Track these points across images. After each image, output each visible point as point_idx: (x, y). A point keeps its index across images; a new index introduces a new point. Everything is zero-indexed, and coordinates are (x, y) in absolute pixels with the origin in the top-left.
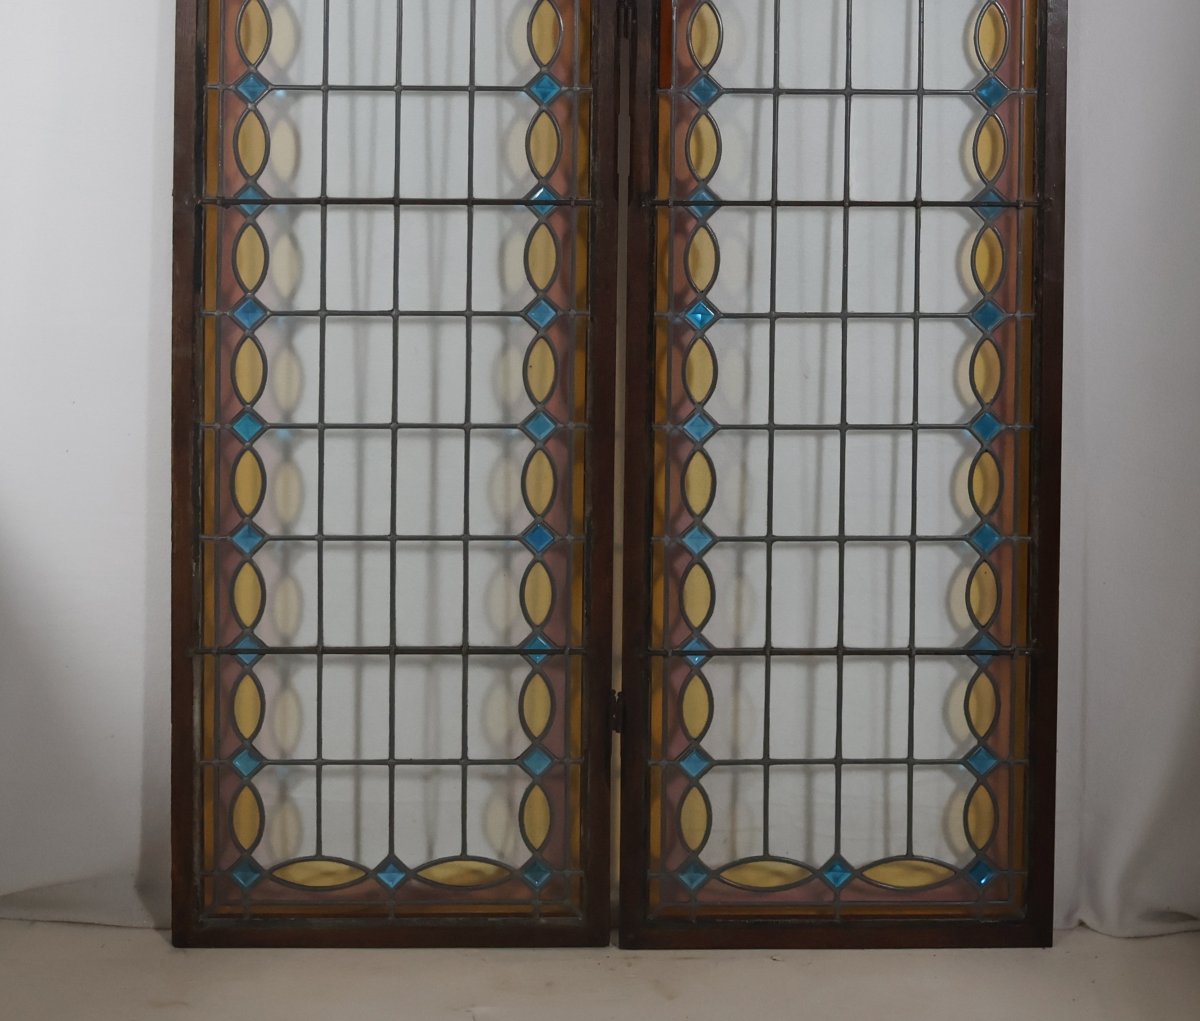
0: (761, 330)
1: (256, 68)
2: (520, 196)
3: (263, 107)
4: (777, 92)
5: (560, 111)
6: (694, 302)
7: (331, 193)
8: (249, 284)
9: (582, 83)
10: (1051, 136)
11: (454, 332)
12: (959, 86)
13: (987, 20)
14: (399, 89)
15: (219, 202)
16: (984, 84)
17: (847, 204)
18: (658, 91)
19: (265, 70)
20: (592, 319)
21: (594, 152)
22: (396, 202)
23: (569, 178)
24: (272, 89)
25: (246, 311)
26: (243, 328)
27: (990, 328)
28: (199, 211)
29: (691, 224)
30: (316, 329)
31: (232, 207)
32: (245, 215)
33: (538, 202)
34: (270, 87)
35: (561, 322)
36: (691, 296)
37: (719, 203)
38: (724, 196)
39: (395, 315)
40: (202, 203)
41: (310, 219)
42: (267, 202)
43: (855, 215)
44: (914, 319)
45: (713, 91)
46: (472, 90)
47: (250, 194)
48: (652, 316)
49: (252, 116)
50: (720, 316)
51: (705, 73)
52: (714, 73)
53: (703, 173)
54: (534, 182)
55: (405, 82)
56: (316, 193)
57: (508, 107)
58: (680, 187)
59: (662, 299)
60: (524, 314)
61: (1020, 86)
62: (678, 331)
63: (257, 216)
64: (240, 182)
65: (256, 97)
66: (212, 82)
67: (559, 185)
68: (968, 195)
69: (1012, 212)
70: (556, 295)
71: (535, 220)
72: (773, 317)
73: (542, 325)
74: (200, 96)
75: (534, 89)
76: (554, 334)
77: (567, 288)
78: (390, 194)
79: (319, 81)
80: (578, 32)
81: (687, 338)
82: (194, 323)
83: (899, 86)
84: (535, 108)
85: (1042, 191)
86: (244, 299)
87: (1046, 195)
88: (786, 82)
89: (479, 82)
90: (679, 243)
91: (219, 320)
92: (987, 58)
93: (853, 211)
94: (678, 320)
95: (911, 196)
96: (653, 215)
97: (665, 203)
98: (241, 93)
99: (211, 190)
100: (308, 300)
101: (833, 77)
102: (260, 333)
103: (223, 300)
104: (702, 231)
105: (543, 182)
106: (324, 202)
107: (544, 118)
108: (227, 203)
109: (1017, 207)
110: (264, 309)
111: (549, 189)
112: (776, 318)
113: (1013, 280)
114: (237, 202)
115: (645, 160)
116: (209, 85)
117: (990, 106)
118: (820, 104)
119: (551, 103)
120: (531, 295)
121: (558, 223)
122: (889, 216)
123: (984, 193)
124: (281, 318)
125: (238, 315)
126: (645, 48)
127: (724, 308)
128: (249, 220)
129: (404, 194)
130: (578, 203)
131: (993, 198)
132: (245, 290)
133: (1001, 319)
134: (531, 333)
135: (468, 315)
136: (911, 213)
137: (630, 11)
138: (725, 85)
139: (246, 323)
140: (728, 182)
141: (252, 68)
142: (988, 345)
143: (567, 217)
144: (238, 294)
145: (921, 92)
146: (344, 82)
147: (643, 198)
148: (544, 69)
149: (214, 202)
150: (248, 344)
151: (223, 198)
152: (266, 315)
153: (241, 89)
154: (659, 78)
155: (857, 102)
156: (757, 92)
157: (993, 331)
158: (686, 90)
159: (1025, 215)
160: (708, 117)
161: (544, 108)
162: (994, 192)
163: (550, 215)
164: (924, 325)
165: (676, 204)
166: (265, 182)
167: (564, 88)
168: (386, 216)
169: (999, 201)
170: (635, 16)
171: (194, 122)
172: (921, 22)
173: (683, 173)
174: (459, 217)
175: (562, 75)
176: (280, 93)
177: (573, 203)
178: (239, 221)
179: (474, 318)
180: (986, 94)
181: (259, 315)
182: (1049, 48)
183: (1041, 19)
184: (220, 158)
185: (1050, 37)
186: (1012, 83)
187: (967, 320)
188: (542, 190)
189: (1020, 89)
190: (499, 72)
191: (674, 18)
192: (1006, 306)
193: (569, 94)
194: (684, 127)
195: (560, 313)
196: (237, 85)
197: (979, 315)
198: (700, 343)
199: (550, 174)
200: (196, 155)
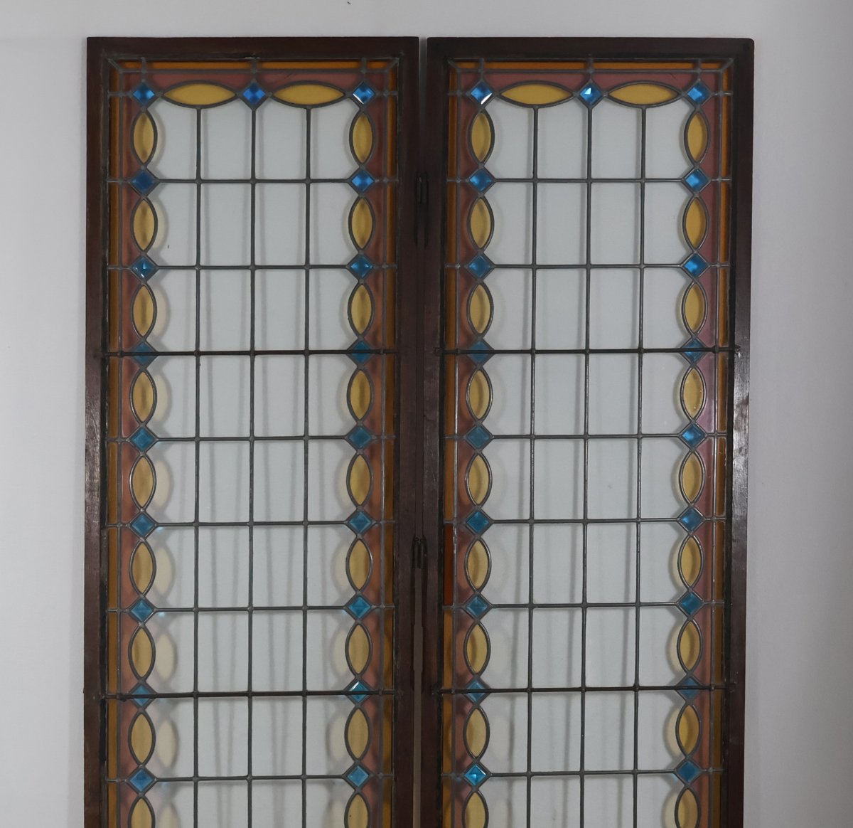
0: (520, 786)
1: (145, 596)
2: (342, 688)
3: (150, 625)
4: (531, 606)
5: (371, 624)
6: (471, 765)
7: (201, 689)
8: (141, 759)
9: (386, 602)
10: (734, 636)
11: (294, 791)
12: (665, 599)
13: (687, 550)
14: (251, 610)
15: (118, 697)
16: (685, 598)
17: (583, 689)
18: (443, 607)
19: (151, 597)
20: (395, 779)
21: (396, 653)
22: (250, 694)
23: (378, 675)
24: (157, 611)
25: (138, 779)
26: (137, 791)
27: (690, 781)
28: (103, 703)
29: (468, 707)
30: (192, 790)
31: (128, 701)
32: (137, 706)
33: (354, 693)
34: (155, 610)
35: (372, 782)
36: (468, 761)
37: (488, 691)
38: (493, 685)
39: (249, 779)
40: (105, 698)
41: (186, 707)
42: (153, 696)
43: (590, 697)
44: (634, 774)
45: (484, 607)
46: (305, 609)
47: (141, 691)
48: (440, 777)
49: (142, 632)
50: (490, 775)
51: (478, 593)
52: (485, 593)
53: (477, 669)
54: (352, 677)
55: (255, 605)
56: (190, 689)
57: (332, 621)
58: (460, 679)
59: (447, 765)
60: (345, 777)
61: (712, 599)
62: (458, 788)
63: (146, 707)
64: (134, 682)
65: (145, 618)
66: (112, 608)
67: (370, 679)
68: (674, 680)
69: (706, 693)
70: (368, 762)
71: (352, 706)
72: (529, 775)
73: (358, 785)
74: (104, 617)
75: (351, 608)
76: (368, 792)
77: (376, 757)
78: (245, 689)
79: (191, 605)
80: (383, 564)
81: (465, 793)
82: (100, 787)
83: (621, 601)
84: (352, 622)
85: (728, 678)
86: (137, 769)
87: (731, 680)
88: (538, 599)
89: (310, 603)
90: (459, 721)
91: (119, 785)
92: (687, 578)
93: (588, 696)
94: (459, 779)
95: (631, 683)
96: (440, 701)
97: (449, 691)
98: (133, 615)
99: (112, 689)
100: (185, 770)
101: (572, 595)
102: (149, 795)
103: (122, 770)
104: (477, 712)
105: (359, 677)
106: (196, 695)
107: (359, 630)
108: (124, 698)
109: (710, 689)
110: (152, 777)
111: (363, 682)
112: (531, 776)
113: (706, 743)
114: (130, 697)
115: (434, 659)
116: (110, 609)
117: (689, 614)
118: (562, 615)
119: (363, 618)
120: (350, 762)
121: (370, 708)
122: (614, 698)
123: (685, 679)
124: (164, 783)
125: (133, 781)
126: (433, 575)
127: (492, 769)
128: (141, 710)
129: (255, 689)
130: (384, 693)
131: (691, 683)
132: (138, 763)
133: (697, 773)
134: (350, 791)
135: (304, 778)
136: (630, 696)
137: (422, 548)
138: (493, 601)
139: (139, 787)
140: (495, 675)
141: (142, 596)
142: (688, 794)
143: (376, 703)
144: (133, 766)
145: (638, 605)
146: (209, 606)
147: (433, 688)
148: (359, 592)
149: (114, 697)
150: (141, 803)
151: (121, 694)
152: (153, 781)
153: (133, 611)
154: (444, 596)
155: (591, 613)
156: (516, 607)
157: (692, 782)
158: (464, 607)
159: (716, 695)
160: (480, 626)
161: (359, 621)
162: (692, 678)
163: (364, 702)
164: (640, 780)
165: (457, 692)
166: (151, 681)
167: (374, 607)
168: (242, 704)
169: (695, 685)
170: (426, 552)
171: (98, 637)
172: (638, 552)
173: (461, 669)
174: (297, 704)
175: (372, 596)
176: (162, 614)
177: (380, 693)
178: (134, 711)
179: (308, 780)
180: (686, 605)
181: (149, 781)
182: (733, 569)
183: (727, 547)
184: (119, 665)
185: (734, 561)
186: (705, 596)
187: (673, 775)
188: (357, 684)
189: (711, 601)
190: (324, 596)
191: (455, 552)
192: (701, 764)
193: (377, 610)
194: (462, 635)
195: (372, 775)
196: (131, 609)
197: (683, 770)
198: (475, 796)
199: (364, 671)
200: (101, 661)
